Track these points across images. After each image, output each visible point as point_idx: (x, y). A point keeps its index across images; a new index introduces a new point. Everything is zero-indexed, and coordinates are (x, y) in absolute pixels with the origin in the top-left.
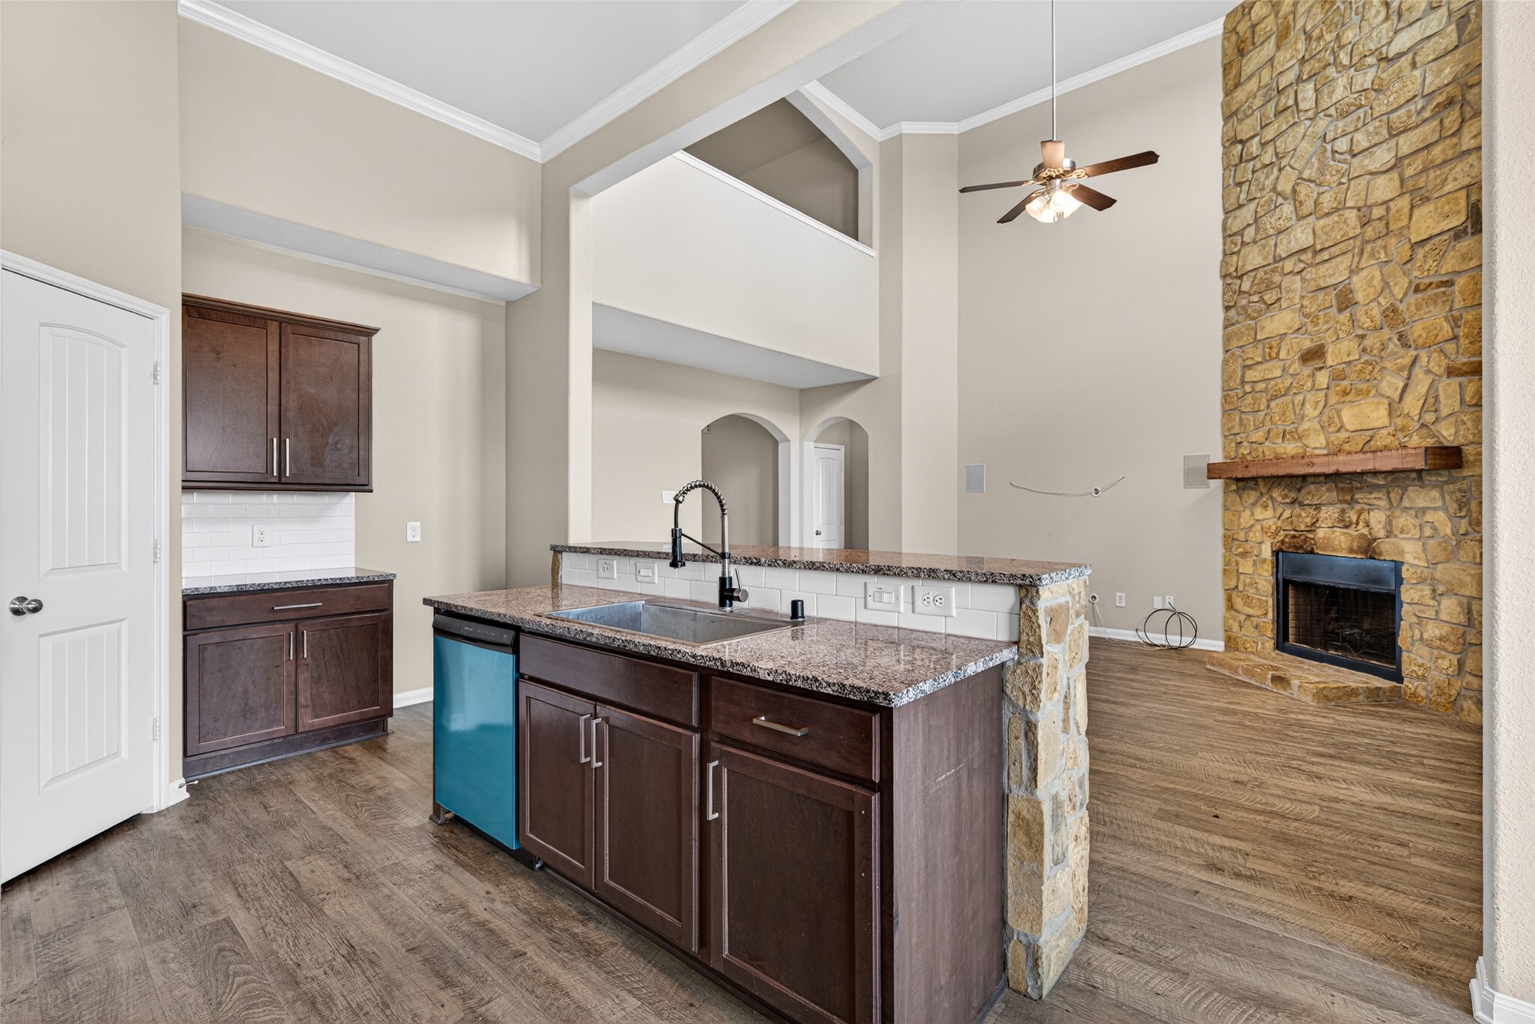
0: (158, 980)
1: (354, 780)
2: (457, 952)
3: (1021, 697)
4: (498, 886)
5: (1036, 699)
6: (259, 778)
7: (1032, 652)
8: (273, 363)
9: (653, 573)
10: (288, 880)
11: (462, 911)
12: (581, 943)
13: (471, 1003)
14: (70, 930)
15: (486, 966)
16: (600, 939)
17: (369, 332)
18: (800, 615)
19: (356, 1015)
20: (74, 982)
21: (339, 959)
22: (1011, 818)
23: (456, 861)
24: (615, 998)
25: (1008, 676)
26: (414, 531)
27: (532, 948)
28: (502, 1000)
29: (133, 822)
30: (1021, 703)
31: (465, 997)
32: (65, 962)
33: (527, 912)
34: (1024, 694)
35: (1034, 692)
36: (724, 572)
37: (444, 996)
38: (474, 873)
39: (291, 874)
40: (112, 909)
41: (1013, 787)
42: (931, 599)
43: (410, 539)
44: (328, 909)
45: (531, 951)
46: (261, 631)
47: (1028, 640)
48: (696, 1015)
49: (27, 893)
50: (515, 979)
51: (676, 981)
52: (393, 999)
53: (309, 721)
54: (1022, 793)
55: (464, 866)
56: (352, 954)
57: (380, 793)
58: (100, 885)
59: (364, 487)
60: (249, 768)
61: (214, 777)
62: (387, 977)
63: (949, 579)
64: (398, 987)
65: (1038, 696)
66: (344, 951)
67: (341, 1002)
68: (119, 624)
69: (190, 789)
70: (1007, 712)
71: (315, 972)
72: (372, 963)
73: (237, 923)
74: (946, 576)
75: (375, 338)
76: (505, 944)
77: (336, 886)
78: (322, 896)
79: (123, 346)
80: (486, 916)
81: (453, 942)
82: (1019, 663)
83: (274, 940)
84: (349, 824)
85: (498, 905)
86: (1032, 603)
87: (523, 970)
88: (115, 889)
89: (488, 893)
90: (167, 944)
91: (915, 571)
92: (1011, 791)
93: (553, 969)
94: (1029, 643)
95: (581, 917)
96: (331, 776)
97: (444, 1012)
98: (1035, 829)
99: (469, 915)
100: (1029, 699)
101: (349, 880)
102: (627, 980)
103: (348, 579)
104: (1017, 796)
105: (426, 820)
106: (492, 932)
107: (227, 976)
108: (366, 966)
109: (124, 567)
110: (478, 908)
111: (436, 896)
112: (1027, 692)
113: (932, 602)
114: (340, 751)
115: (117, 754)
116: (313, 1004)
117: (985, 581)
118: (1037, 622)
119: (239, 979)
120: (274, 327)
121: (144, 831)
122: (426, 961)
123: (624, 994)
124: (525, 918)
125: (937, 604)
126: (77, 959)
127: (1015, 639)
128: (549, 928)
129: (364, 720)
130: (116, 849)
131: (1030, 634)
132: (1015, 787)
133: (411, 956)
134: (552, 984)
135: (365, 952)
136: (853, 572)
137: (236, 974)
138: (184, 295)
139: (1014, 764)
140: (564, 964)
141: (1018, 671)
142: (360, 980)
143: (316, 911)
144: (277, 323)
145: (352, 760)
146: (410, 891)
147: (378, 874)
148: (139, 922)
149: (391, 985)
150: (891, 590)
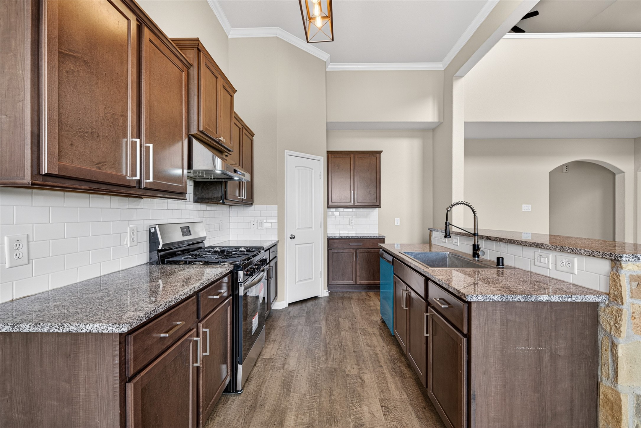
0: (303, 334)
1: (367, 303)
2: (365, 358)
3: (608, 325)
4: (387, 346)
5: (618, 329)
6: (345, 295)
7: (616, 300)
8: (352, 168)
9: (458, 241)
10: (338, 323)
11: (373, 348)
12: (401, 372)
13: (361, 372)
14: (295, 317)
15: (370, 365)
16: (408, 374)
17: (379, 153)
18: (501, 264)
19: (334, 360)
20: (291, 328)
21: (338, 346)
22: (601, 396)
23: (380, 334)
24: (401, 393)
25: (601, 313)
26: (397, 222)
27: (386, 367)
28: (369, 376)
29: (316, 298)
30: (608, 330)
31: (360, 369)
32: (291, 323)
33: (391, 357)
34: (610, 324)
35: (616, 325)
36: (475, 242)
37: (355, 367)
38: (383, 339)
39: (339, 322)
40: (303, 316)
41: (604, 378)
42: (565, 263)
43: (396, 224)
44: (342, 333)
45: (385, 367)
46: (346, 251)
47: (614, 293)
48: (424, 412)
49: (292, 307)
50: (375, 372)
51: (425, 399)
52: (343, 360)
53: (359, 281)
54: (609, 384)
55: (381, 336)
56: (341, 346)
57: (372, 308)
58: (304, 310)
59: (379, 206)
60: (344, 292)
61: (335, 292)
62: (345, 356)
63: (570, 253)
64: (346, 359)
65: (619, 328)
66: (340, 345)
67: (332, 356)
68: (312, 244)
69: (329, 293)
70: (601, 334)
71: (331, 347)
72: (344, 351)
73: (322, 328)
74: (569, 251)
75: (382, 154)
76: (379, 362)
77: (347, 329)
78: (343, 330)
79: (312, 169)
80: (379, 352)
81: (366, 355)
82: (608, 306)
83: (327, 335)
84: (359, 314)
85: (384, 351)
86: (617, 271)
87: (379, 371)
88: (305, 312)
89: (383, 346)
90: (308, 327)
91: (554, 247)
92: (602, 381)
93: (388, 375)
94: (615, 295)
95: (407, 366)
96: (362, 300)
97: (353, 370)
98: (616, 408)
99: (374, 350)
100: (613, 328)
101: (351, 328)
102: (408, 390)
103: (370, 237)
104: (605, 384)
105: (380, 320)
106: (377, 357)
107: (315, 339)
108: (342, 351)
109: (313, 229)
110: (378, 349)
111: (369, 341)
112: (612, 324)
113: (565, 265)
114: (368, 293)
115: (312, 278)
116: (327, 353)
117: (589, 255)
118: (620, 283)
119: (316, 341)
120: (352, 156)
121: (317, 302)
122: (356, 356)
123: (404, 393)
124: (389, 358)
125: (568, 266)
126: (293, 324)
127: (608, 292)
128: (394, 364)
129: (375, 285)
130: (310, 304)
131: (615, 290)
132: (605, 379)
133: (353, 353)
134: (385, 379)
135: (344, 347)
136: (526, 245)
137: (316, 340)
138: (327, 151)
139: (604, 365)
140: (392, 375)
141: (607, 310)
142: (339, 353)
143: (339, 333)
144: (353, 155)
145: (370, 297)
146: (363, 337)
147: (358, 330)
148: (306, 321)
149: (345, 357)
150: (545, 257)
